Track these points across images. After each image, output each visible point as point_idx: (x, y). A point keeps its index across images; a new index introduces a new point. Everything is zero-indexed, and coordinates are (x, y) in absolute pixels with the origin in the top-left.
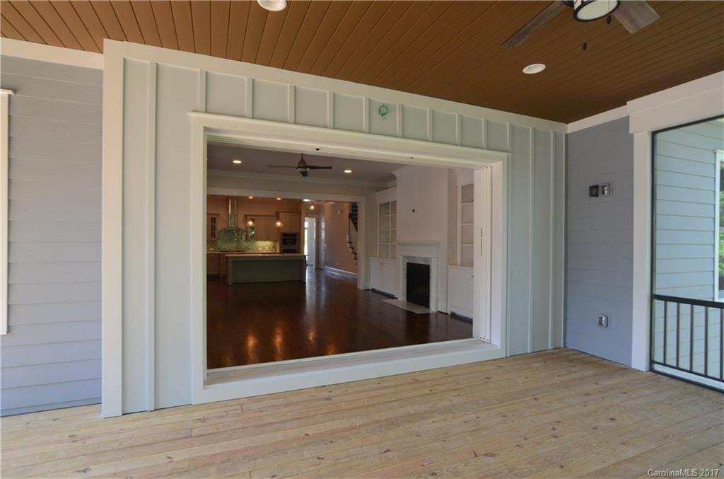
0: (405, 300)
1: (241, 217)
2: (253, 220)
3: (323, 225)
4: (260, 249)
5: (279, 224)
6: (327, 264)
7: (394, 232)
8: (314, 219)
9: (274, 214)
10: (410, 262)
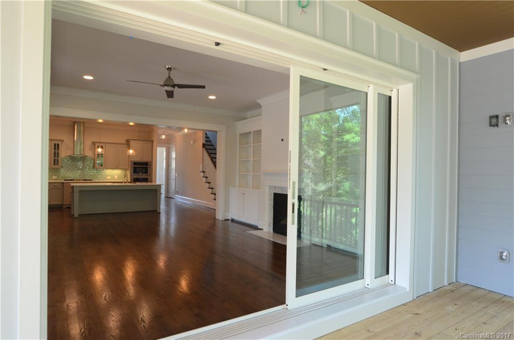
0: (272, 231)
1: (88, 143)
2: (102, 147)
3: (174, 155)
4: (109, 178)
5: (131, 152)
6: (177, 193)
7: (257, 162)
8: (165, 148)
9: (124, 142)
10: (277, 192)
